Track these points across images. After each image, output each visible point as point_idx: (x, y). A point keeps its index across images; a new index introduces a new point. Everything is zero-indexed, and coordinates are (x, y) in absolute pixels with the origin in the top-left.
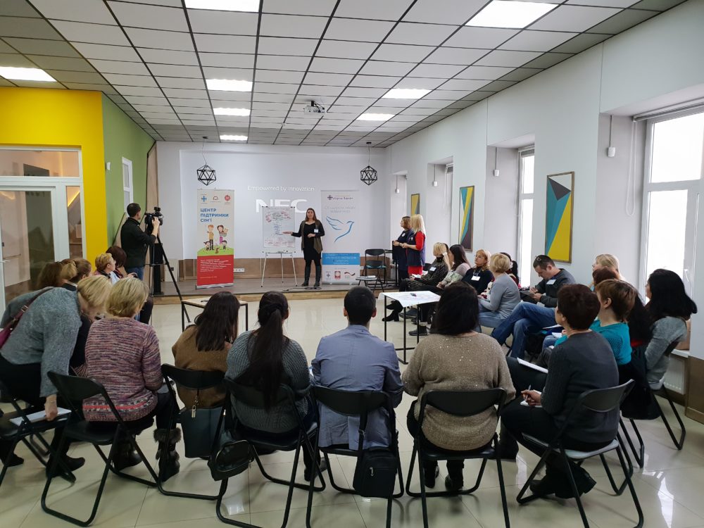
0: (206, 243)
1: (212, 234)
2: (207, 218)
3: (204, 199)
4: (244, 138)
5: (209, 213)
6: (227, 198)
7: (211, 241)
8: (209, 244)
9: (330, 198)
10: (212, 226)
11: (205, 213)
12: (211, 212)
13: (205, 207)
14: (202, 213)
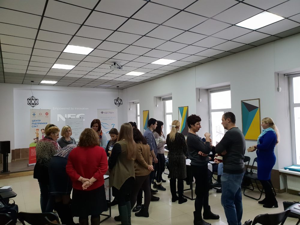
0: (34, 139)
1: (38, 134)
2: (35, 125)
3: (34, 115)
4: (55, 82)
5: (36, 122)
6: (47, 114)
7: (37, 138)
8: (36, 139)
9: (102, 113)
10: (38, 130)
11: (34, 122)
12: (38, 122)
13: (34, 119)
14: (33, 122)
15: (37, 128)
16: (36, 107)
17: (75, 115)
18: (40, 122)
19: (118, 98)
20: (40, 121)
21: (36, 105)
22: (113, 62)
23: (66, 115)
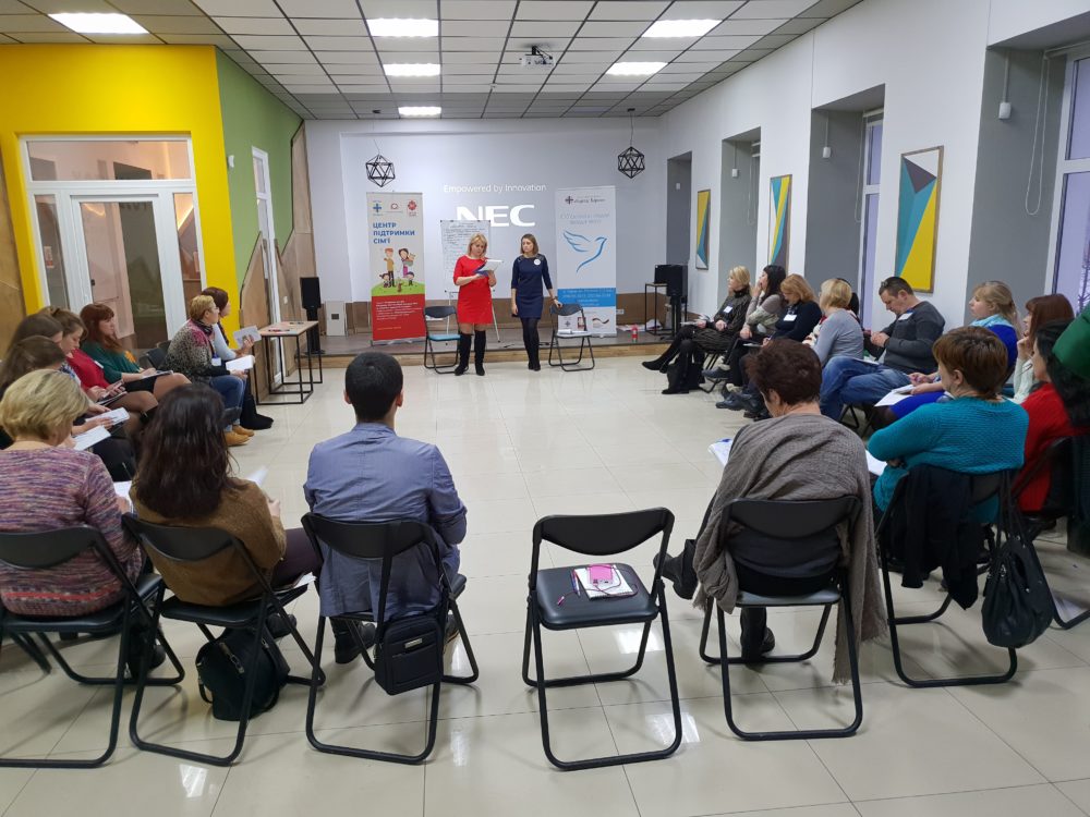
0: (383, 276)
1: (391, 263)
2: (383, 238)
3: (377, 208)
4: (436, 111)
5: (385, 229)
6: (412, 206)
7: (391, 274)
8: (387, 277)
9: (569, 200)
10: (391, 250)
11: (380, 229)
12: (388, 229)
13: (379, 220)
14: (376, 229)
15: (387, 245)
16: (390, 186)
17: (507, 207)
18: (394, 229)
19: (631, 149)
20: (394, 225)
21: (388, 180)
22: (528, 46)
23: (480, 209)
